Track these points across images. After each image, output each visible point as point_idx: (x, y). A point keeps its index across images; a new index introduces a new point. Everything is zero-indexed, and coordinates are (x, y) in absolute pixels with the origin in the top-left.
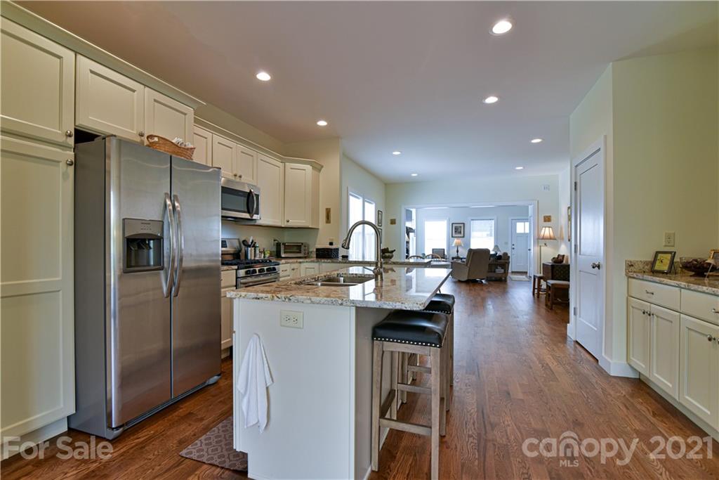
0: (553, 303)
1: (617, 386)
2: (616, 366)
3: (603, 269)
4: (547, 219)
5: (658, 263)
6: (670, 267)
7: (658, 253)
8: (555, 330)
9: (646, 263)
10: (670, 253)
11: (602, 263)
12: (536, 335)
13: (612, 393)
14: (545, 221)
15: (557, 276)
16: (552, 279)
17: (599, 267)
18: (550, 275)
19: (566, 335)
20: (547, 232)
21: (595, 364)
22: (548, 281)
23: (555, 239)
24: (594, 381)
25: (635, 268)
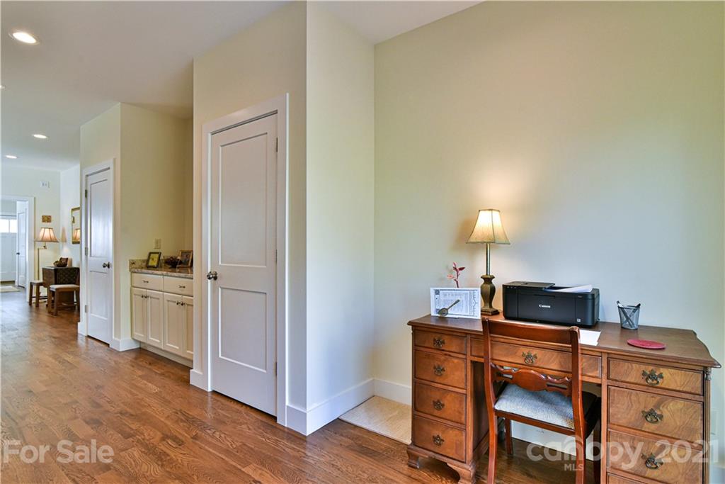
0: (59, 309)
1: (125, 357)
2: (124, 343)
3: (112, 268)
4: (47, 219)
5: (151, 260)
6: (158, 263)
7: (150, 253)
8: (65, 332)
9: (143, 261)
10: (158, 253)
11: (111, 261)
12: (45, 340)
13: (122, 361)
14: (44, 221)
15: (61, 280)
16: (56, 283)
17: (108, 266)
18: (53, 280)
19: (77, 333)
20: (47, 233)
21: (107, 348)
22: (51, 286)
23: (57, 242)
24: (107, 358)
25: (137, 265)
